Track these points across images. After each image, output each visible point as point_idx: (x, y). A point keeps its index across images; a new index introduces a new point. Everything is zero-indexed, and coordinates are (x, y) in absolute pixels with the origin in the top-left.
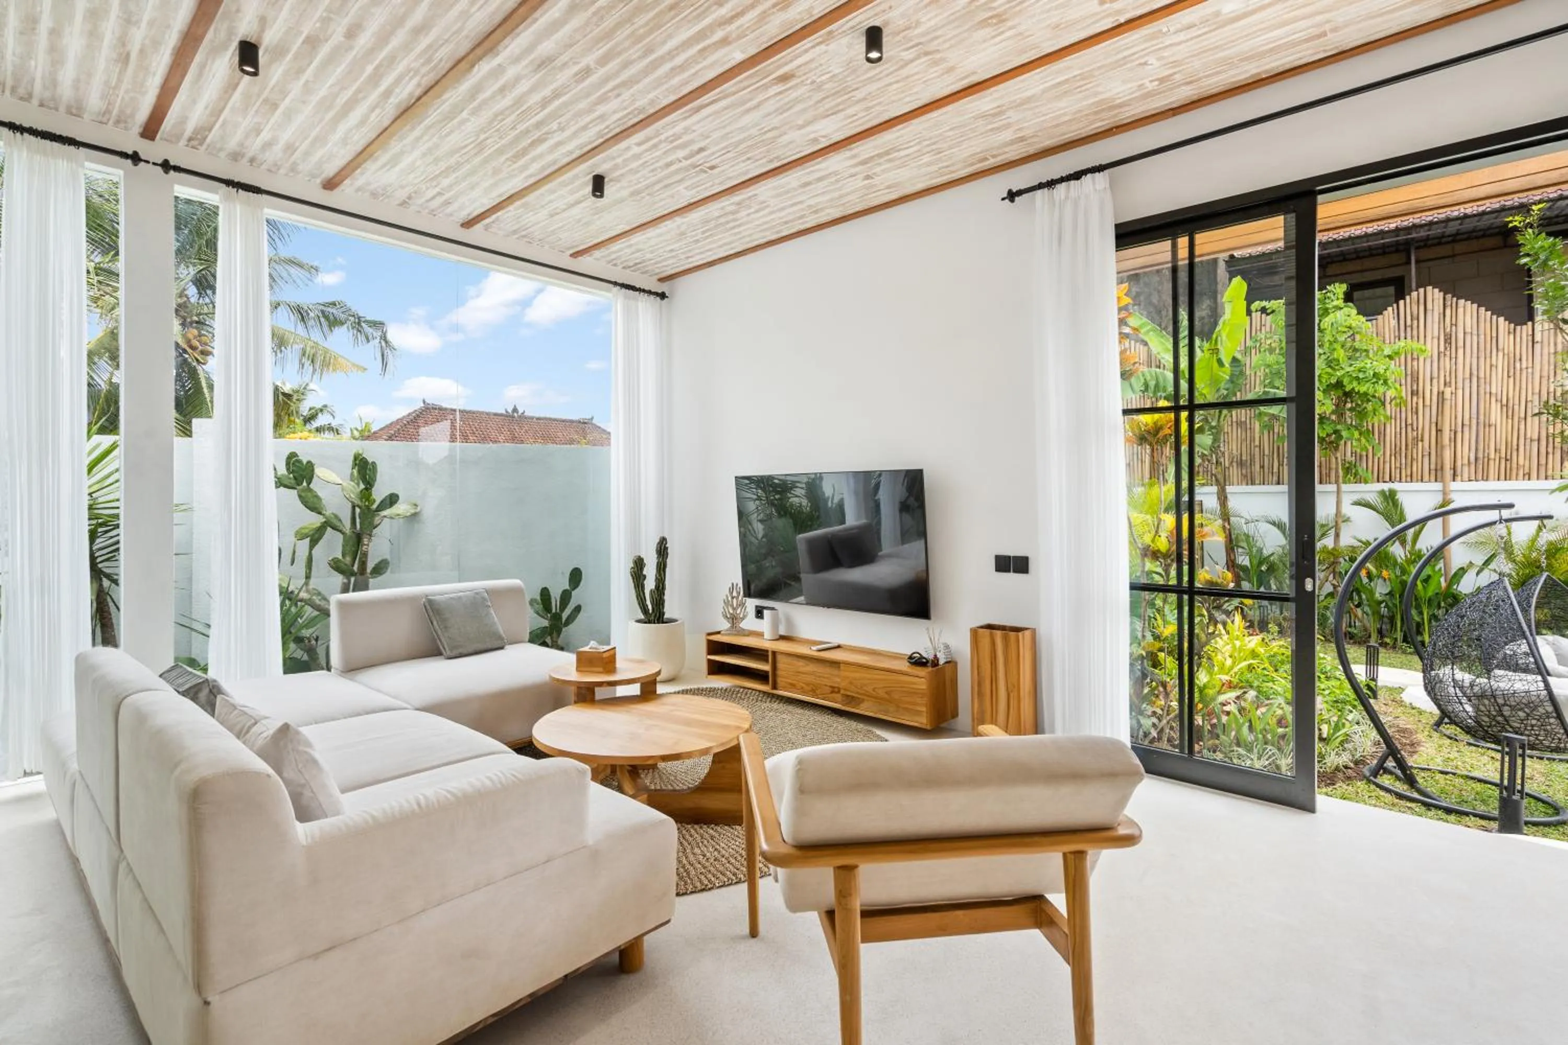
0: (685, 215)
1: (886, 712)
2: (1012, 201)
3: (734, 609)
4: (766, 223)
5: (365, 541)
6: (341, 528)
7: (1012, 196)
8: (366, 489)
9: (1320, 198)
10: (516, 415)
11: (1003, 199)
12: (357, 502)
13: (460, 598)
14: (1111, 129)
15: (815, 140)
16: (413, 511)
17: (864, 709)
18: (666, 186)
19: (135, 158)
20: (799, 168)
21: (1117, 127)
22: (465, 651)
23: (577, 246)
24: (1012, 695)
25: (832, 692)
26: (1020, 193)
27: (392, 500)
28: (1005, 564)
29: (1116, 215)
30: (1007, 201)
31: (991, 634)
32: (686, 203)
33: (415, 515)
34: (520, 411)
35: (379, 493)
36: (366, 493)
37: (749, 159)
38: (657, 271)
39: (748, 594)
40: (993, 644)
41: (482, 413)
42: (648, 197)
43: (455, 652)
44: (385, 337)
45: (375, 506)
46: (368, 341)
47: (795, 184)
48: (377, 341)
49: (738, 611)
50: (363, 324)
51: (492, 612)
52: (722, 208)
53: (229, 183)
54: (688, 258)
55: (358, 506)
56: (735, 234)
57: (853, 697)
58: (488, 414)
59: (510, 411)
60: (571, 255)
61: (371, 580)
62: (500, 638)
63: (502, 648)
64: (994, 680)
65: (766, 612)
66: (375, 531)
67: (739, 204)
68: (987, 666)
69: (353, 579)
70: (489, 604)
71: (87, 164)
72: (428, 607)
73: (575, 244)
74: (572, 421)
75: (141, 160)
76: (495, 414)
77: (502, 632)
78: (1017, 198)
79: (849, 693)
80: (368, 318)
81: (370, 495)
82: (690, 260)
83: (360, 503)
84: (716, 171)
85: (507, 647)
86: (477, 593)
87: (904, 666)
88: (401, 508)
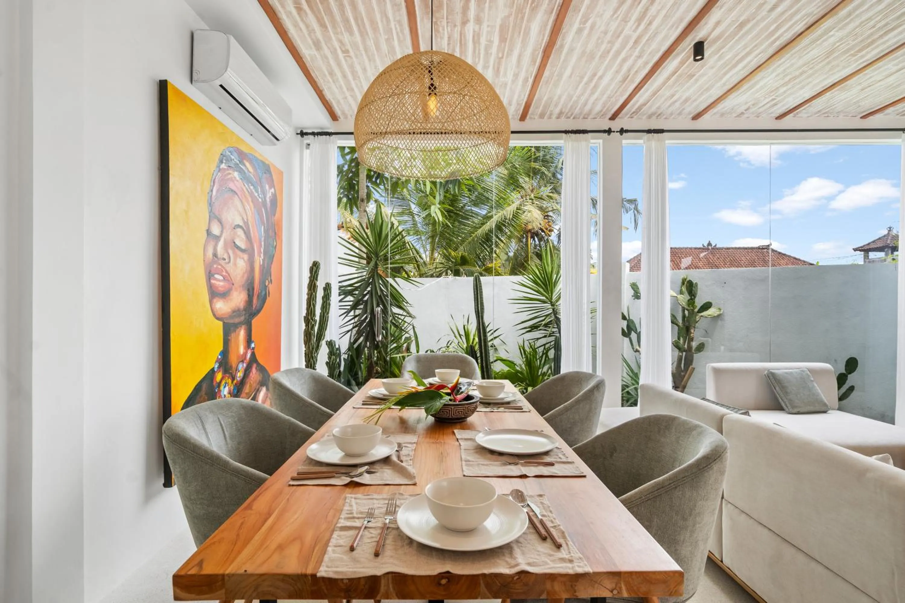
5: (692, 331)
6: (677, 322)
8: (691, 299)
10: (710, 247)
12: (686, 307)
13: (791, 373)
16: (718, 313)
19: (609, 131)
22: (802, 411)
23: (873, 108)
27: (707, 306)
33: (719, 316)
34: (713, 245)
35: (699, 302)
36: (691, 302)
41: (686, 248)
43: (796, 410)
44: (637, 208)
45: (696, 310)
46: (627, 212)
48: (632, 211)
50: (625, 203)
51: (816, 385)
53: (649, 131)
55: (687, 310)
58: (691, 249)
59: (706, 245)
60: (861, 118)
61: (695, 355)
62: (825, 405)
63: (825, 412)
66: (697, 324)
69: (684, 353)
70: (812, 379)
71: (592, 141)
72: (771, 377)
73: (872, 106)
74: (752, 248)
75: (611, 132)
76: (695, 248)
77: (826, 401)
80: (628, 198)
81: (694, 302)
83: (688, 308)
85: (829, 412)
86: (802, 371)
88: (712, 312)
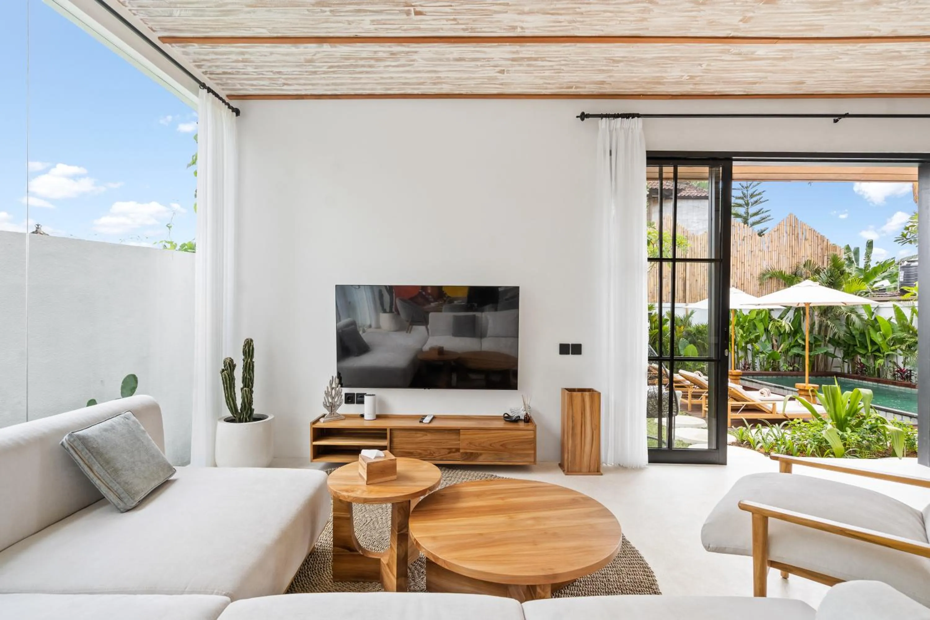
0: (337, 45)
1: (501, 459)
2: (583, 120)
3: (333, 398)
4: (392, 78)
7: (583, 116)
9: (734, 163)
11: (577, 117)
13: (112, 427)
14: (640, 95)
15: (514, 28)
17: (480, 461)
18: (359, 11)
20: (475, 44)
21: (643, 95)
22: (144, 496)
24: (595, 432)
25: (449, 453)
26: (588, 116)
28: (564, 349)
29: (647, 146)
30: (579, 119)
31: (582, 395)
32: (352, 35)
37: (455, 20)
38: (239, 87)
39: (341, 384)
40: (583, 401)
42: (328, 13)
43: (137, 500)
47: (456, 55)
49: (336, 400)
51: (150, 437)
52: (375, 52)
54: (284, 84)
56: (355, 78)
57: (472, 453)
60: (161, 38)
62: (170, 467)
64: (583, 424)
65: (366, 398)
67: (393, 54)
68: (578, 417)
70: (143, 428)
72: (80, 448)
77: (168, 460)
78: (585, 119)
79: (468, 451)
82: (285, 87)
84: (419, 17)
86: (126, 417)
87: (501, 424)
